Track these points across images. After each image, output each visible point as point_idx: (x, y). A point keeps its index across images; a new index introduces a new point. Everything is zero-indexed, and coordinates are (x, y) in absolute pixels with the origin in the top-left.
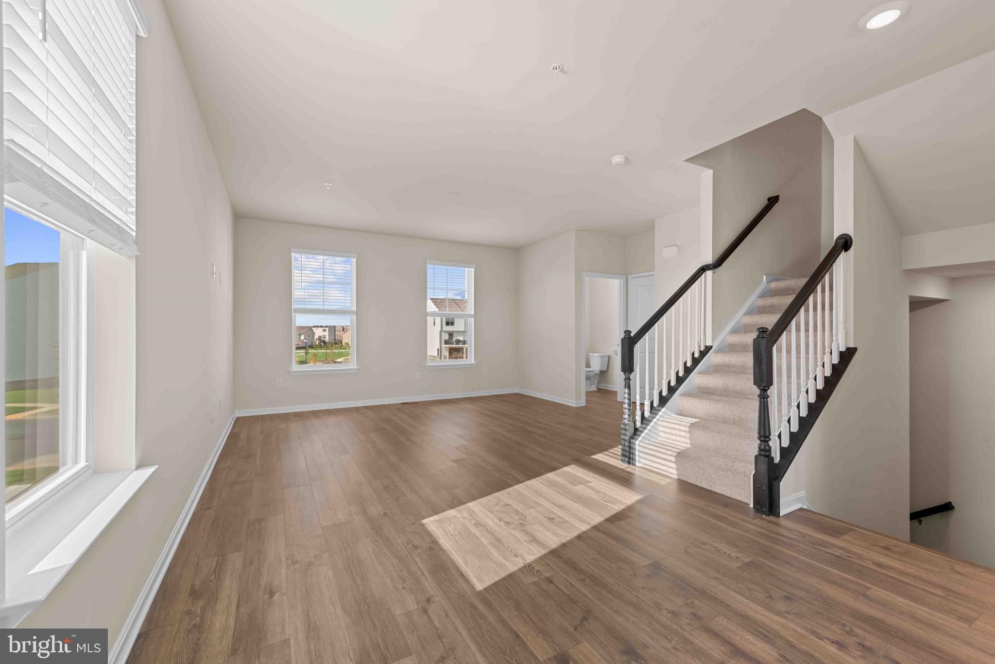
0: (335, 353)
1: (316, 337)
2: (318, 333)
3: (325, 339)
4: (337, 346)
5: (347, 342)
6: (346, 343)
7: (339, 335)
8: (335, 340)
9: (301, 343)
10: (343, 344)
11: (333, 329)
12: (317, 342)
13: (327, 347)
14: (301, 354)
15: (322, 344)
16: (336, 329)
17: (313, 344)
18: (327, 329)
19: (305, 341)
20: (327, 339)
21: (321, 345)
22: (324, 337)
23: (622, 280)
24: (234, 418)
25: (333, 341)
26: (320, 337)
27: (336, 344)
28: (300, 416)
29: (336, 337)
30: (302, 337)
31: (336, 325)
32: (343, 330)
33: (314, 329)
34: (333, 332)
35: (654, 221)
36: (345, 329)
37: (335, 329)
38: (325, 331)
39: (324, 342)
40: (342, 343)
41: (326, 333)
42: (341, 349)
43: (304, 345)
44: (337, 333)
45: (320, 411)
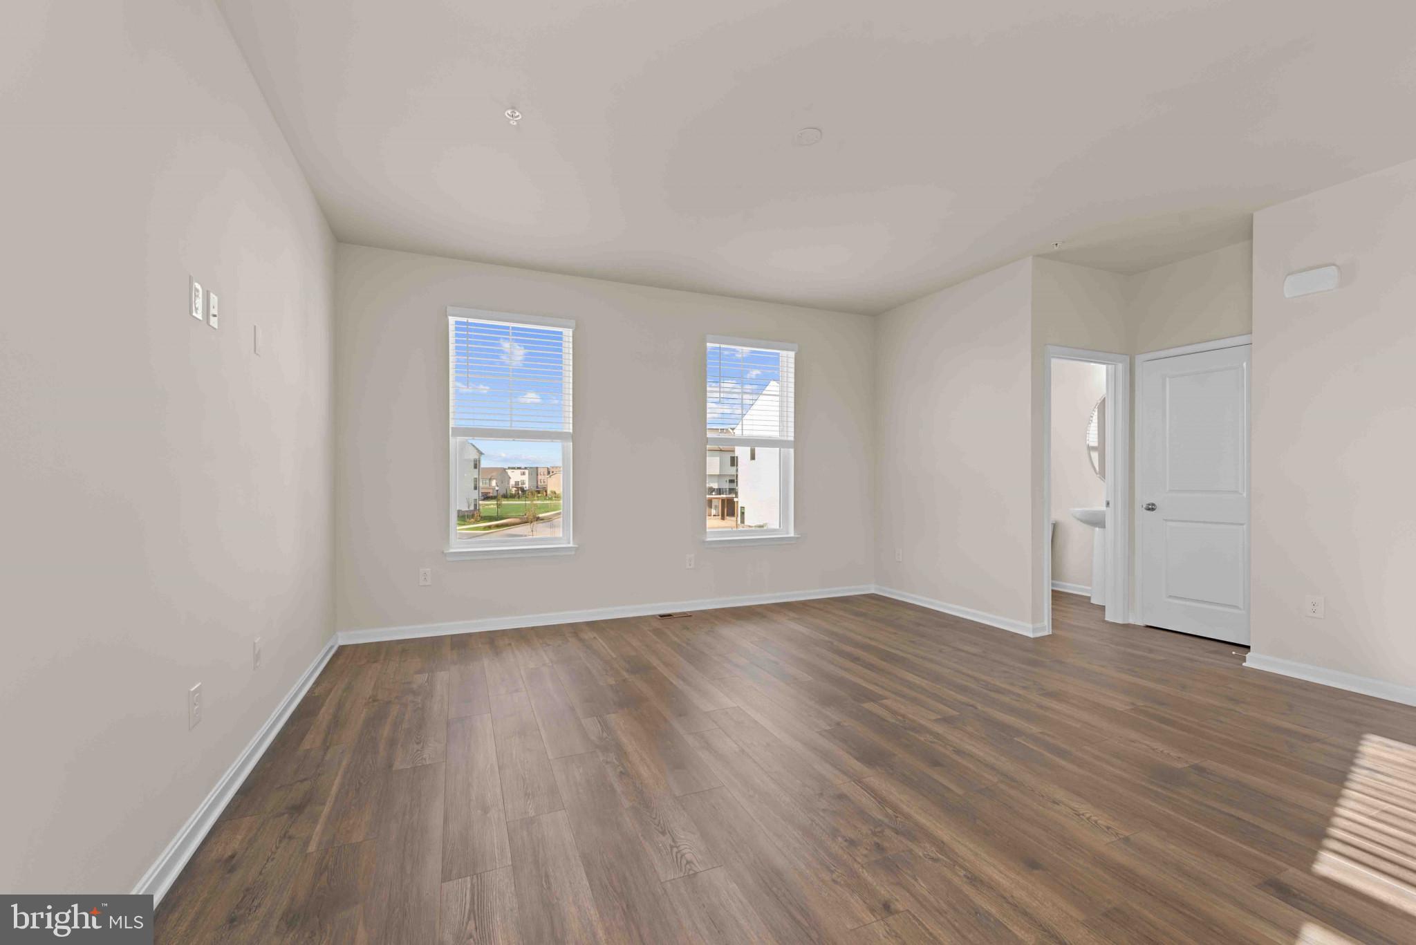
0: (536, 505)
1: (512, 482)
2: (515, 477)
3: (524, 486)
4: (539, 495)
5: (554, 489)
6: (552, 492)
7: (542, 481)
8: (537, 487)
9: (491, 491)
10: (549, 492)
11: (534, 472)
12: (514, 491)
13: (526, 497)
14: (492, 506)
15: (520, 492)
16: (539, 471)
17: (508, 492)
18: (527, 472)
19: (497, 488)
20: (526, 486)
21: (518, 493)
22: (523, 483)
23: (1120, 366)
24: (331, 647)
25: (534, 489)
26: (517, 483)
27: (539, 492)
28: (461, 643)
29: (539, 483)
30: (494, 483)
31: (539, 466)
32: (549, 473)
33: (509, 472)
34: (535, 475)
35: (1252, 216)
36: (551, 473)
37: (537, 472)
38: (524, 474)
39: (523, 490)
40: (546, 491)
41: (526, 478)
42: (545, 499)
43: (495, 494)
44: (540, 477)
45: (504, 633)
